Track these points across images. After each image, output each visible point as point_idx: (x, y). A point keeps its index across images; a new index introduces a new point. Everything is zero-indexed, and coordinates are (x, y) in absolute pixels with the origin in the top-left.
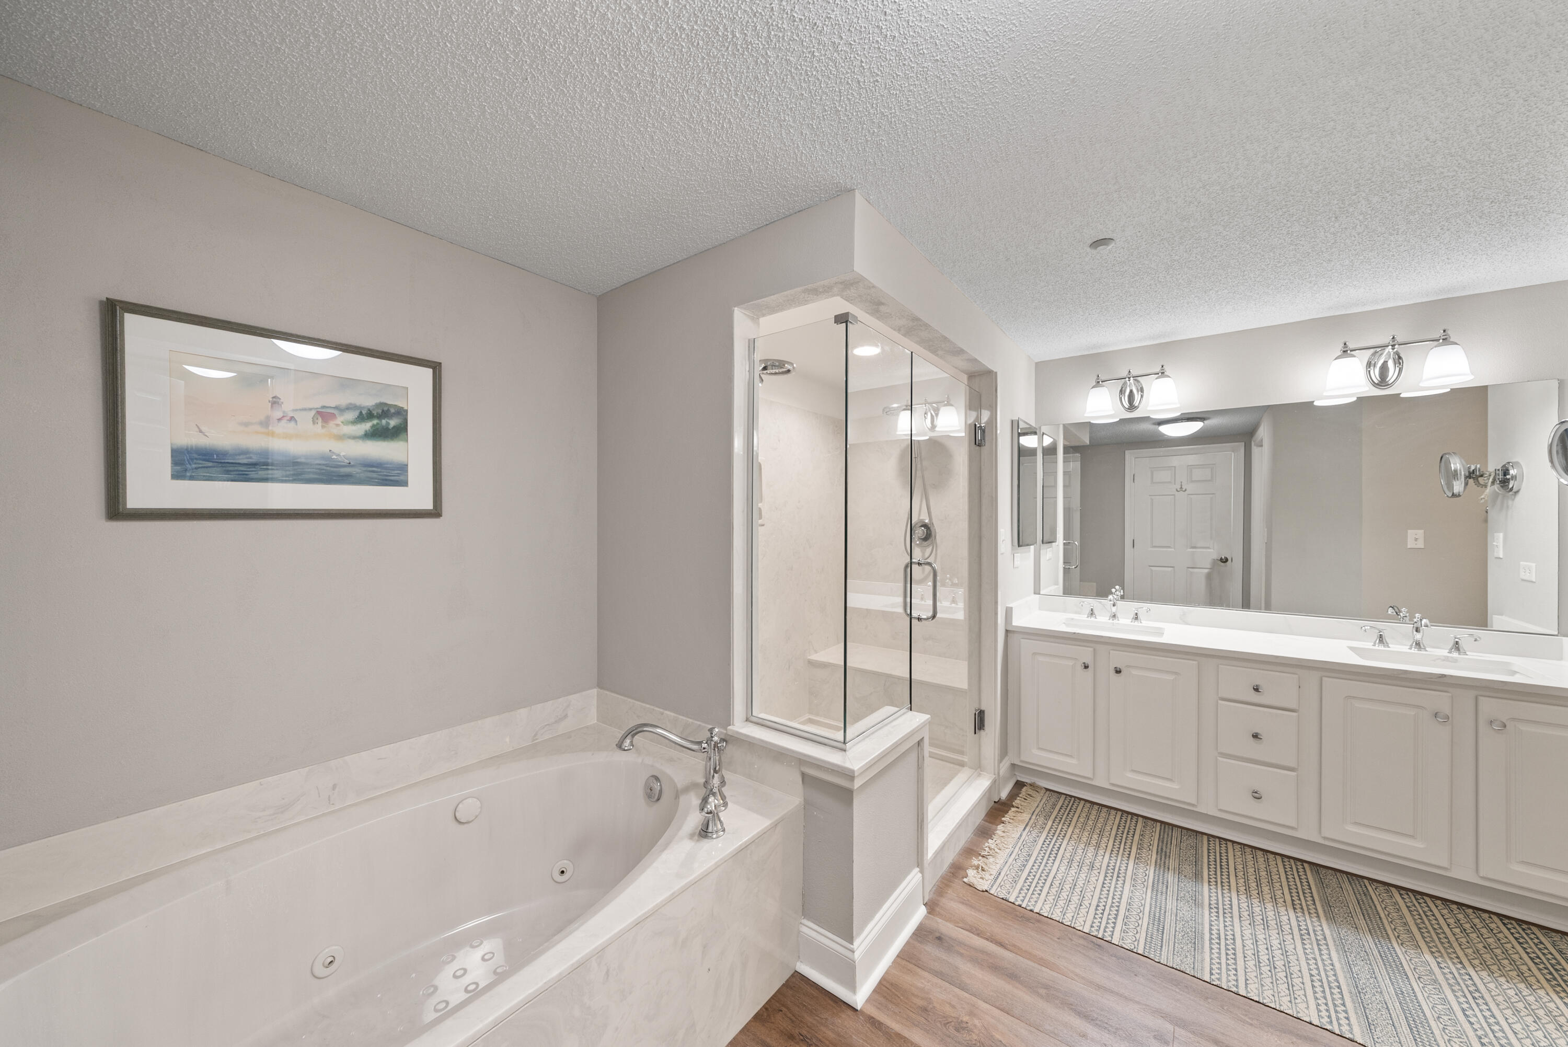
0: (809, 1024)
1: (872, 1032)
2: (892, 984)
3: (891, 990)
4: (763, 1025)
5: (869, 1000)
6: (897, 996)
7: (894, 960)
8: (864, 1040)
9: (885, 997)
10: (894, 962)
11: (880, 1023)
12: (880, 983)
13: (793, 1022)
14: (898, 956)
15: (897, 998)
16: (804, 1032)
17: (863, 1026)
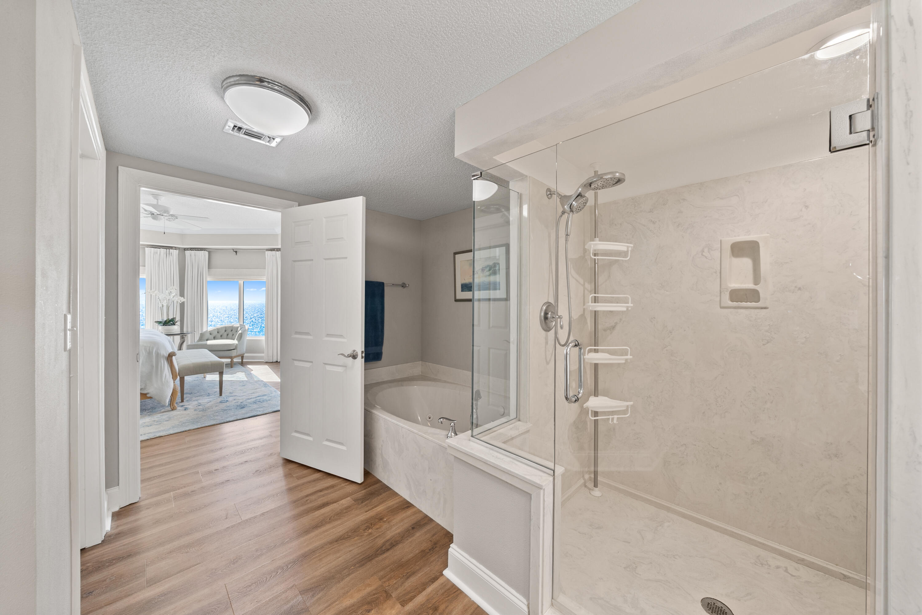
0: (440, 551)
1: (429, 577)
2: (457, 596)
3: (453, 594)
4: (444, 535)
5: (448, 580)
6: (448, 596)
7: (475, 603)
8: (426, 572)
9: (449, 589)
10: (474, 603)
11: (433, 582)
12: (459, 589)
13: (443, 545)
14: (478, 607)
15: (447, 596)
16: (436, 549)
17: (434, 573)
